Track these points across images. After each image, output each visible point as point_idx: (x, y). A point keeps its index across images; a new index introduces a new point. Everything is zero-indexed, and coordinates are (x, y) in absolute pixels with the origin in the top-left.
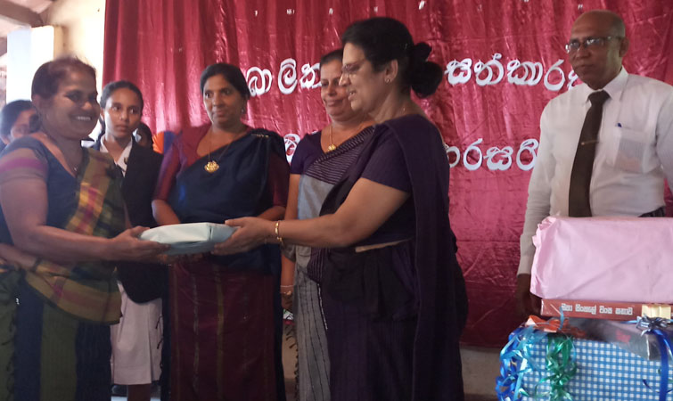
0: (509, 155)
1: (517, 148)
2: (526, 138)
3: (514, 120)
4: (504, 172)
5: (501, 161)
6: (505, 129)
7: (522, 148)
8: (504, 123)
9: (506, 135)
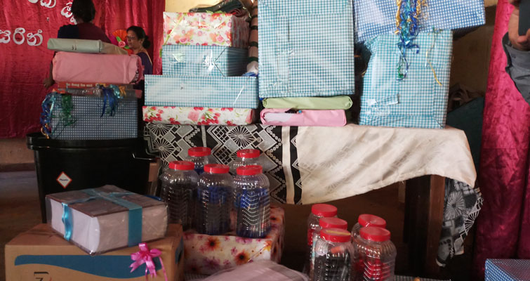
0: (8, 35)
1: (13, 32)
2: (18, 27)
3: (10, 16)
4: (6, 44)
5: (4, 38)
6: (5, 20)
7: (16, 32)
8: (4, 17)
9: (6, 24)
